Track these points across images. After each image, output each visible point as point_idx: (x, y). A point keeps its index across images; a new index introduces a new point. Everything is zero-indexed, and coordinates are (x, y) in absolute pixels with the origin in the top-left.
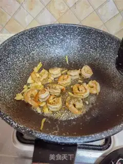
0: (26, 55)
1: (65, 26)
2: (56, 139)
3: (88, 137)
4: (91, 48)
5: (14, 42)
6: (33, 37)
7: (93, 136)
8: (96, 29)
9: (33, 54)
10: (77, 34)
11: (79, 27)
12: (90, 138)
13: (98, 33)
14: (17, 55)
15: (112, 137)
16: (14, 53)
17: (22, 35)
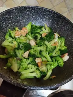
0: (16, 23)
1: (45, 10)
4: (58, 28)
5: (9, 13)
6: (23, 12)
9: (21, 23)
10: (51, 17)
11: (53, 13)
14: (10, 22)
17: (16, 9)
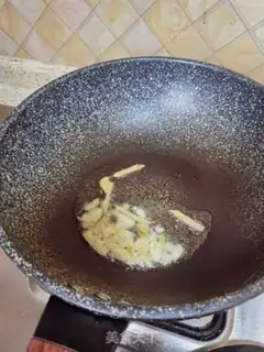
0: (81, 118)
1: (167, 63)
2: (84, 302)
3: (148, 310)
4: (221, 113)
5: (57, 91)
6: (99, 82)
7: (160, 309)
8: (234, 73)
9: (96, 116)
10: (192, 81)
11: (197, 67)
12: (153, 312)
13: (238, 82)
14: (62, 117)
15: (229, 312)
16: (57, 112)
17: (75, 77)
